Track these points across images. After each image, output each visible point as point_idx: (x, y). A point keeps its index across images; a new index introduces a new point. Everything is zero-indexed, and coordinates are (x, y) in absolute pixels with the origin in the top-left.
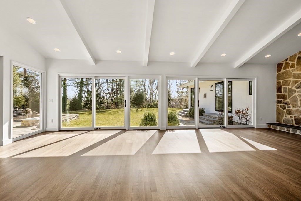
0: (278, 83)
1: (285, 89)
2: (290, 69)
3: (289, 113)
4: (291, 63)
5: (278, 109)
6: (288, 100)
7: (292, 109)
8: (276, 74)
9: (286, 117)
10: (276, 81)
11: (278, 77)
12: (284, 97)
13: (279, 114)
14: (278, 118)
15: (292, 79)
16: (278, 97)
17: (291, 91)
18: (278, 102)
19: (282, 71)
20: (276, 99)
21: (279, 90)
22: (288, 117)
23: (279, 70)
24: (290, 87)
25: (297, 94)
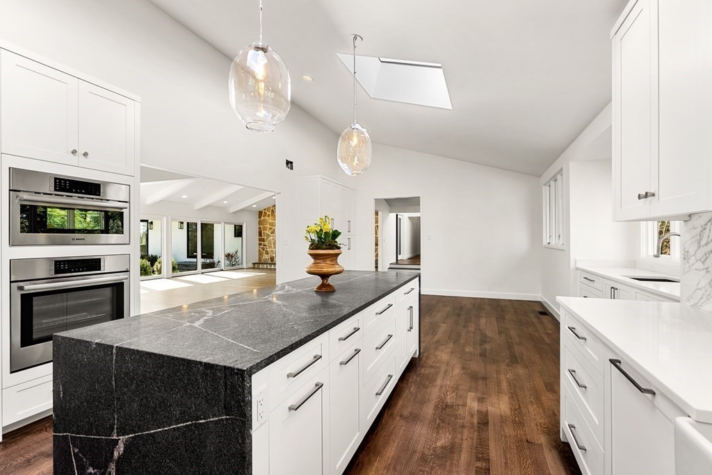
0: (260, 228)
1: (264, 233)
2: (267, 218)
3: (267, 253)
4: (268, 213)
5: (259, 250)
6: (266, 243)
7: (269, 250)
8: (258, 220)
9: (266, 257)
10: (258, 226)
11: (260, 223)
12: (263, 240)
13: (260, 254)
14: (259, 258)
15: (268, 226)
16: (260, 240)
17: (268, 235)
18: (260, 244)
19: (262, 218)
20: (258, 242)
21: (260, 234)
22: (266, 256)
23: (260, 217)
24: (267, 232)
25: (271, 238)
